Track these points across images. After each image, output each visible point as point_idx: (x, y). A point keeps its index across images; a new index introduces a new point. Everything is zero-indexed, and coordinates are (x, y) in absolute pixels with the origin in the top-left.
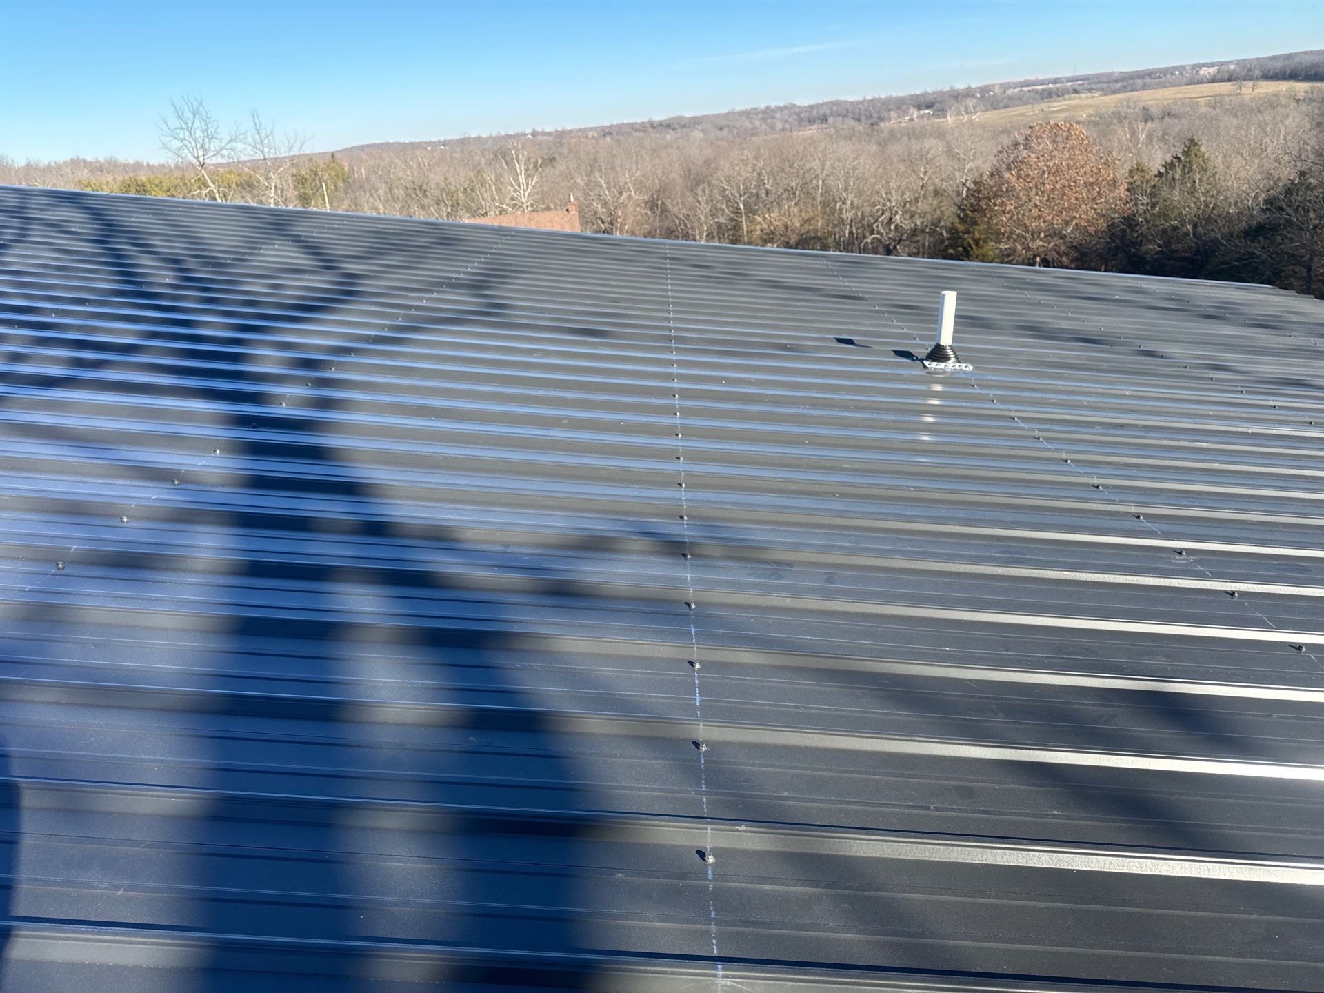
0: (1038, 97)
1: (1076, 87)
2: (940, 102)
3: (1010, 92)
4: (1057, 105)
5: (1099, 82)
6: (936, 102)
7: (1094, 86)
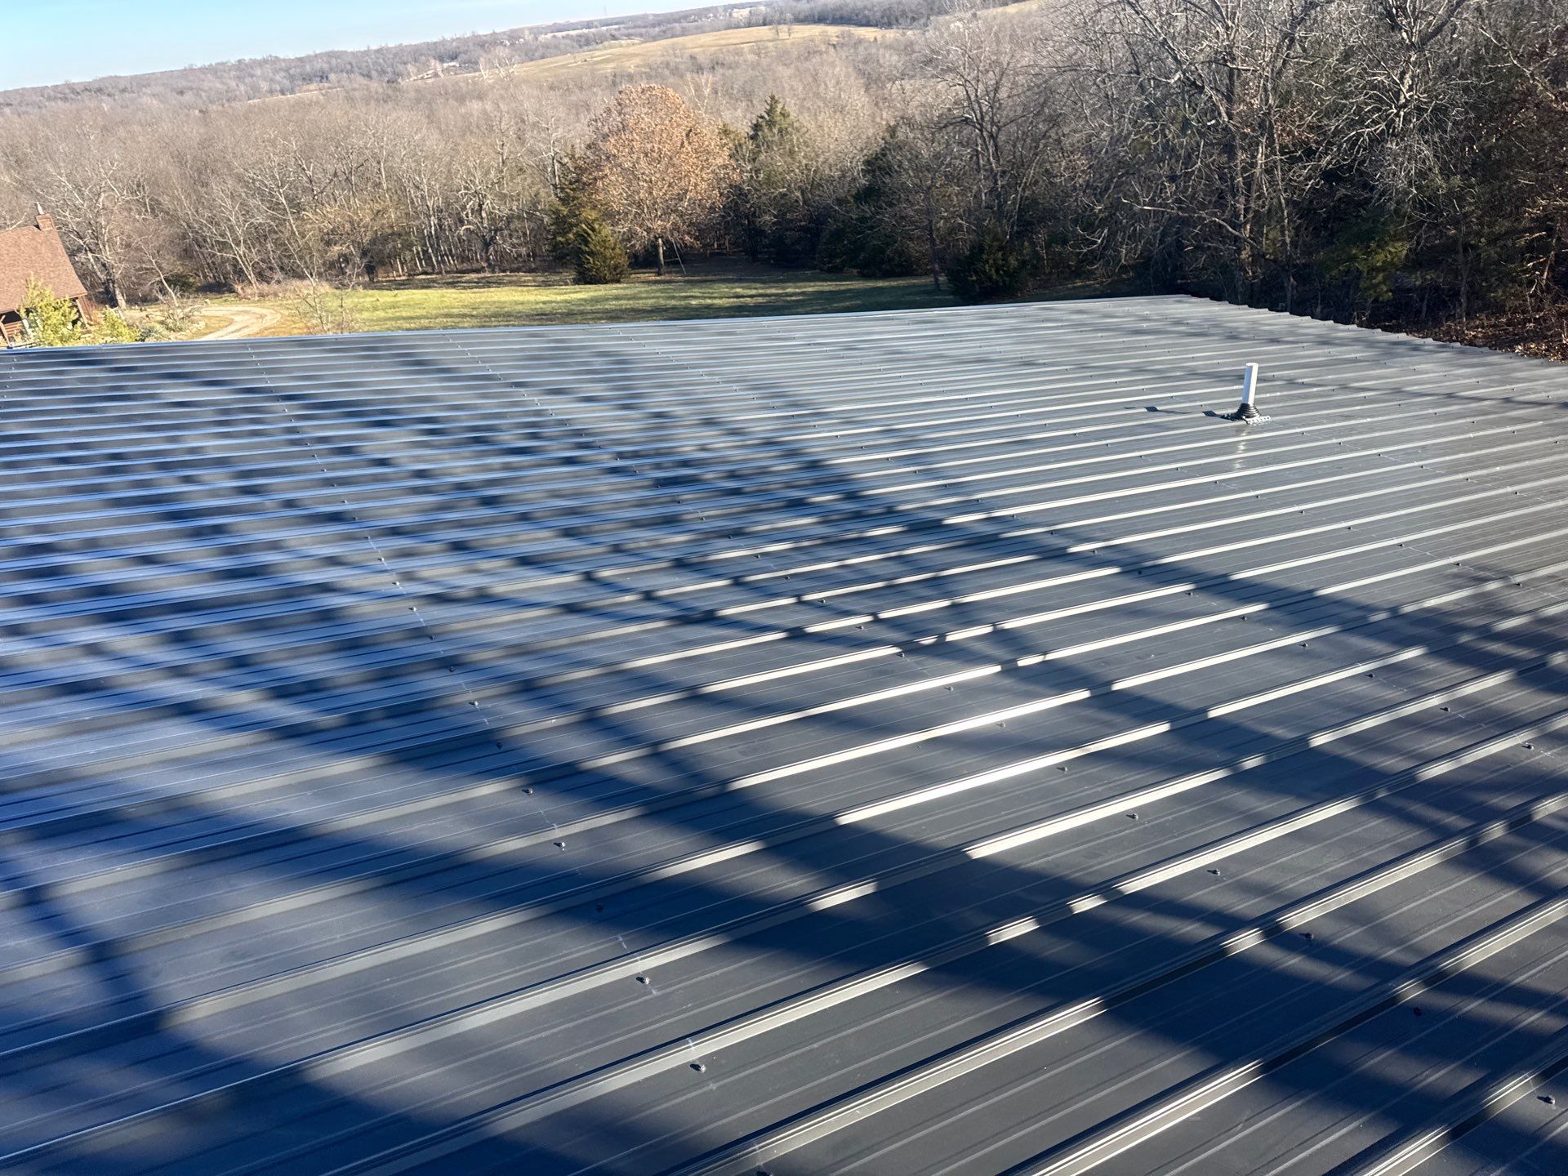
0: (575, 44)
1: (614, 32)
2: (465, 53)
3: (542, 38)
4: (599, 53)
5: (635, 27)
6: (460, 53)
7: (631, 31)
